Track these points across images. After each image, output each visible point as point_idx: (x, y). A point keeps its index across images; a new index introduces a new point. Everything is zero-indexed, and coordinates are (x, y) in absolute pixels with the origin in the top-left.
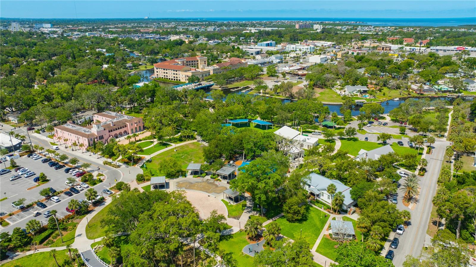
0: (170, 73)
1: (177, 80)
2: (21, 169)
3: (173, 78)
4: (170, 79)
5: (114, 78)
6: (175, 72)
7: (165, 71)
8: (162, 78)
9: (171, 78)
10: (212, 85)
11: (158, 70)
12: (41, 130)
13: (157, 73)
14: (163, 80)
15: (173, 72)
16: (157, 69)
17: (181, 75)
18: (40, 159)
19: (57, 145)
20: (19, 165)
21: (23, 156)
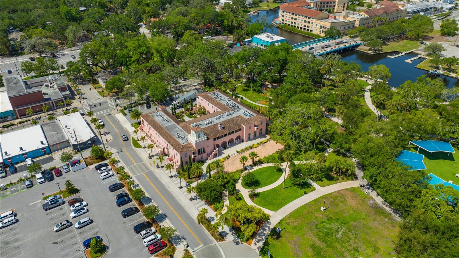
0: (300, 19)
1: (308, 30)
2: (76, 205)
3: (303, 27)
4: (298, 27)
5: (230, 24)
6: (307, 20)
7: (294, 17)
8: (289, 25)
9: (300, 26)
10: (359, 45)
11: (285, 14)
12: (128, 107)
13: (283, 18)
14: (289, 29)
15: (304, 19)
16: (284, 12)
17: (314, 24)
18: (110, 178)
19: (140, 147)
20: (79, 188)
21: (91, 164)
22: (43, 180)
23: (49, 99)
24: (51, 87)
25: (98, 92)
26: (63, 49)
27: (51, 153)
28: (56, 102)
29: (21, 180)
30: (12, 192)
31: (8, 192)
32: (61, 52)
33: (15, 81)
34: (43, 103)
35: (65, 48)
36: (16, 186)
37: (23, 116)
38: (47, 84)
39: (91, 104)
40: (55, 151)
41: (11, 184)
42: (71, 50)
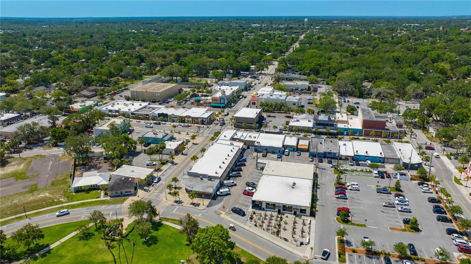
2: (401, 197)
12: (454, 155)
18: (429, 194)
19: (461, 184)
20: (403, 190)
21: (415, 180)
22: (378, 175)
23: (388, 130)
24: (390, 122)
25: (427, 137)
26: (399, 101)
27: (384, 163)
28: (393, 133)
29: (362, 170)
30: (357, 175)
31: (354, 174)
32: (397, 102)
33: (368, 111)
34: (383, 131)
35: (400, 100)
36: (359, 172)
37: (366, 135)
38: (387, 119)
39: (419, 143)
40: (387, 163)
41: (356, 170)
42: (406, 103)
